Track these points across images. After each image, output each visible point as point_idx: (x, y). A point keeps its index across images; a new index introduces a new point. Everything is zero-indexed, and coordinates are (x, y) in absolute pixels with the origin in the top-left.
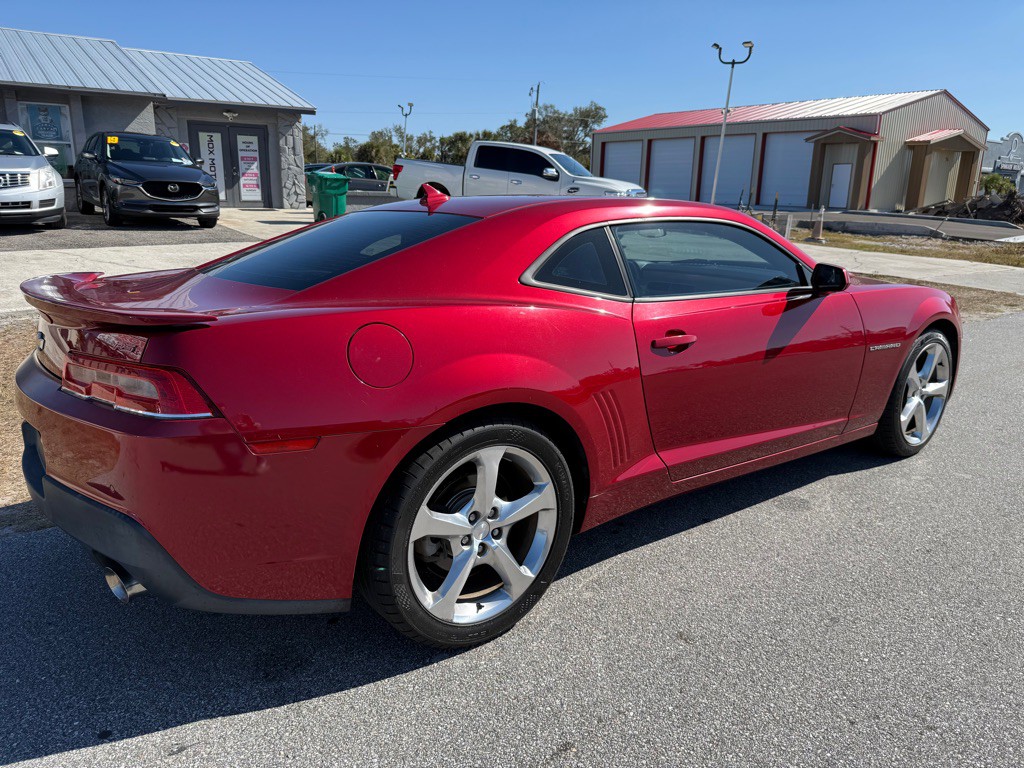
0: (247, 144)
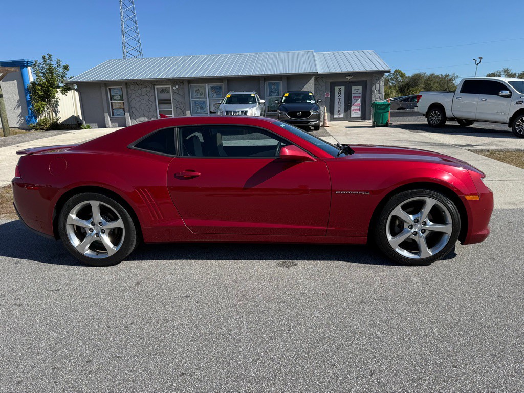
0: (357, 90)
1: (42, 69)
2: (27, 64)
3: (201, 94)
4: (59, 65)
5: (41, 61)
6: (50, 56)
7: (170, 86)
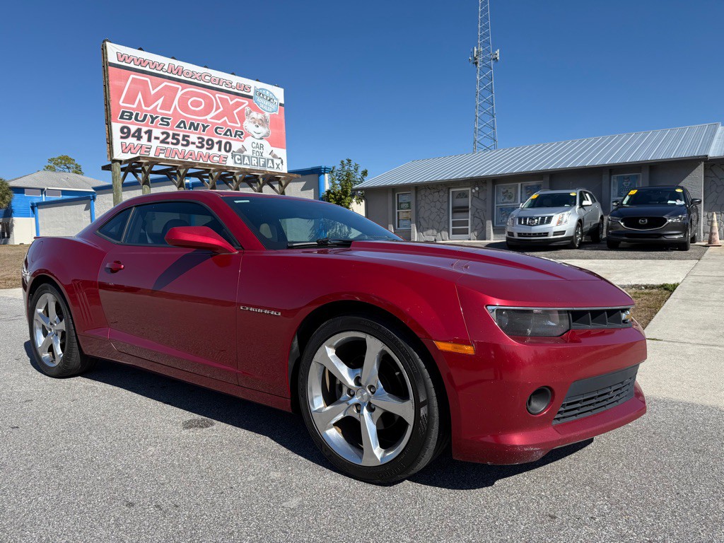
1: (340, 176)
2: (325, 171)
3: (510, 197)
4: (356, 169)
5: (338, 167)
6: (349, 161)
7: (469, 189)
